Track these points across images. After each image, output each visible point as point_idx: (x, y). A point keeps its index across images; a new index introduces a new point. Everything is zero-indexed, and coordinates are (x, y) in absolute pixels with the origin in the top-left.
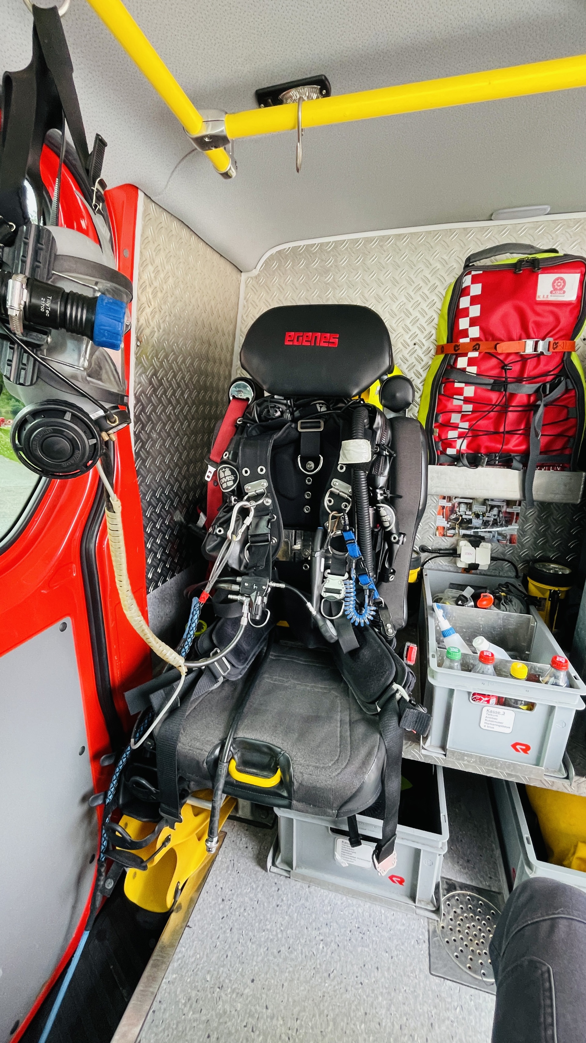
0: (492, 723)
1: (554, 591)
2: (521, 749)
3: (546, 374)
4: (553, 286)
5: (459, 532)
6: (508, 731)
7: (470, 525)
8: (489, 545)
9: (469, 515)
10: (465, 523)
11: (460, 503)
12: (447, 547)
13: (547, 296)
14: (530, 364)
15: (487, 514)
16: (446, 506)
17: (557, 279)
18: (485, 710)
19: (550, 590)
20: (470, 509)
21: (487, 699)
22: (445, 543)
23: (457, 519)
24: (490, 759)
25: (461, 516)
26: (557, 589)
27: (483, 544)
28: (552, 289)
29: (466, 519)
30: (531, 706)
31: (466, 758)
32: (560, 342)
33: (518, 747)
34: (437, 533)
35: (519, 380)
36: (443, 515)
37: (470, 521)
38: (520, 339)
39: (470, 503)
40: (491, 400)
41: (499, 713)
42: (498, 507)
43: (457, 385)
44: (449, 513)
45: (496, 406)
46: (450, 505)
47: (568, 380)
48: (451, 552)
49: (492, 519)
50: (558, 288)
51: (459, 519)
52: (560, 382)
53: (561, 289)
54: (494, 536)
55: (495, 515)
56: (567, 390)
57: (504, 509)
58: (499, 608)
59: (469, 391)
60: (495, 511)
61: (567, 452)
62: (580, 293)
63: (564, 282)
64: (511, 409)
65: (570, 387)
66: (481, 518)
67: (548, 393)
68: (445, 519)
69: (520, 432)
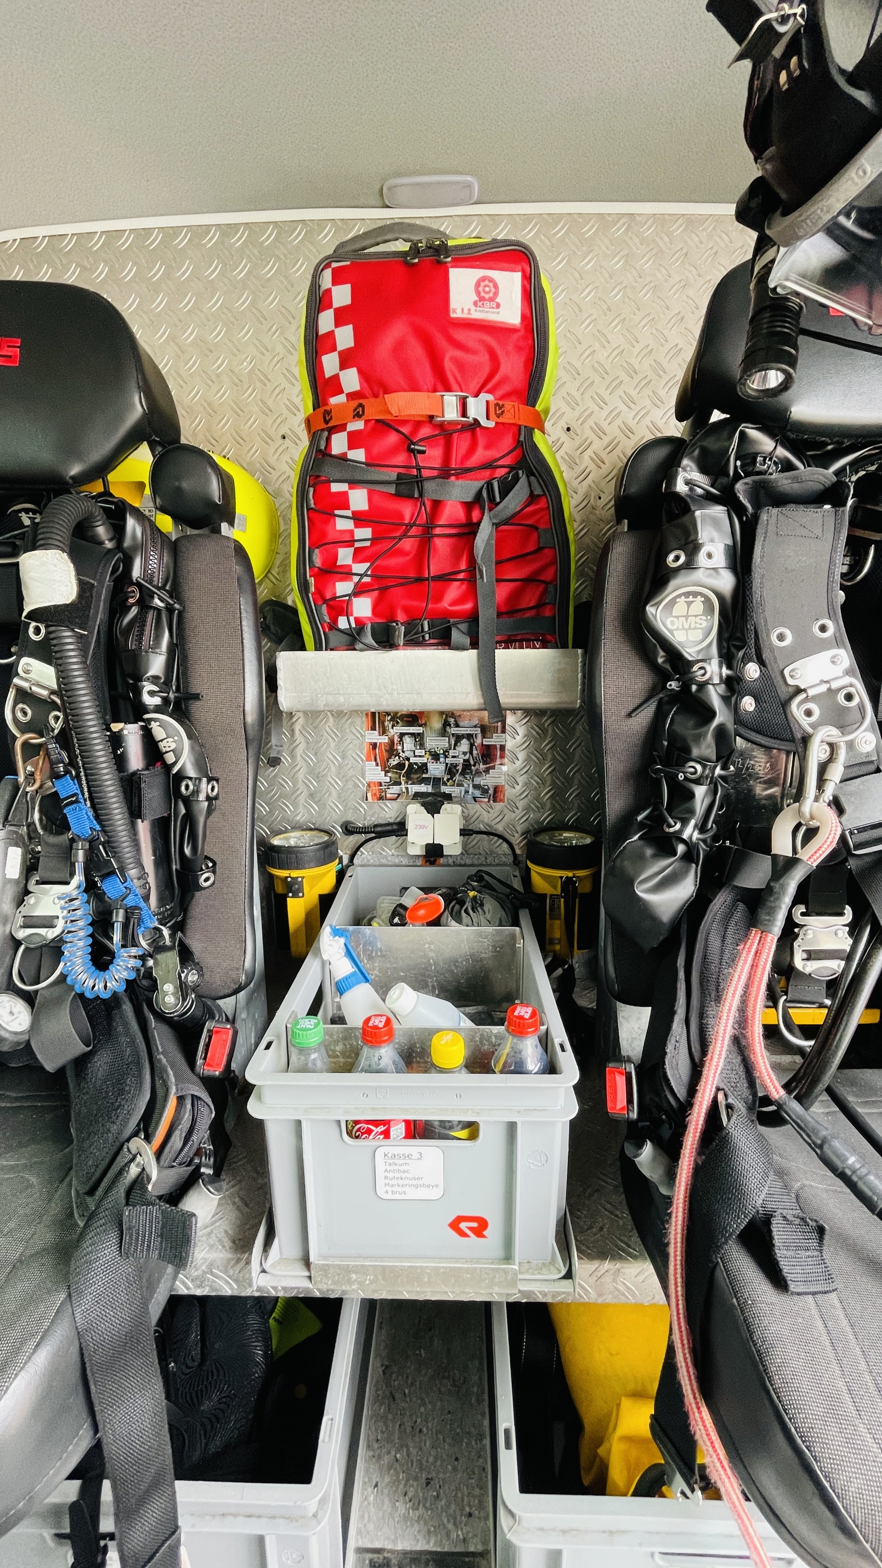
0: (401, 1182)
1: (567, 877)
2: (470, 1228)
3: (489, 465)
4: (478, 293)
5: (407, 789)
6: (436, 1193)
7: (424, 776)
8: (457, 809)
9: (419, 757)
10: (416, 772)
11: (402, 735)
12: (391, 821)
13: (469, 310)
14: (461, 444)
15: (452, 753)
16: (378, 742)
17: (483, 279)
18: (380, 1153)
19: (561, 878)
20: (422, 746)
21: (382, 1128)
22: (388, 813)
23: (400, 766)
24: (403, 1269)
25: (408, 759)
26: (570, 874)
27: (446, 807)
28: (477, 299)
29: (416, 764)
30: (472, 1129)
31: (354, 1276)
32: (508, 404)
33: (463, 1226)
34: (369, 795)
35: (445, 473)
36: (376, 760)
37: (424, 768)
38: (435, 390)
39: (419, 734)
40: (401, 516)
41: (409, 1156)
42: (469, 737)
43: (336, 487)
44: (385, 755)
45: (411, 527)
46: (385, 739)
47: (532, 478)
48: (395, 827)
49: (462, 761)
50: (487, 296)
51: (404, 764)
52: (516, 479)
53: (491, 300)
54: (467, 792)
55: (465, 753)
56: (532, 498)
57: (478, 741)
58: (459, 921)
59: (359, 499)
60: (464, 745)
61: (547, 613)
62: (528, 312)
63: (496, 286)
64: (438, 531)
65: (538, 491)
66: (442, 760)
67: (498, 500)
68: (379, 768)
69: (461, 576)
